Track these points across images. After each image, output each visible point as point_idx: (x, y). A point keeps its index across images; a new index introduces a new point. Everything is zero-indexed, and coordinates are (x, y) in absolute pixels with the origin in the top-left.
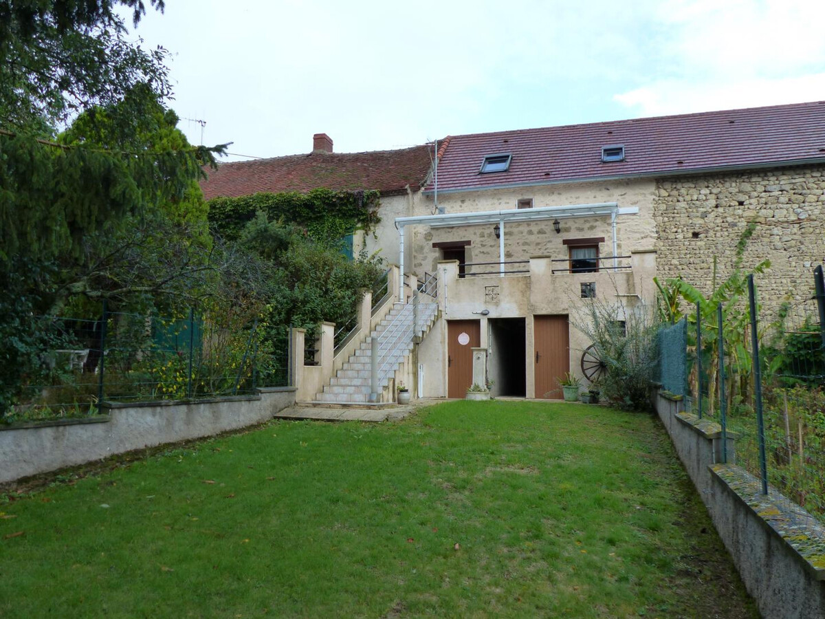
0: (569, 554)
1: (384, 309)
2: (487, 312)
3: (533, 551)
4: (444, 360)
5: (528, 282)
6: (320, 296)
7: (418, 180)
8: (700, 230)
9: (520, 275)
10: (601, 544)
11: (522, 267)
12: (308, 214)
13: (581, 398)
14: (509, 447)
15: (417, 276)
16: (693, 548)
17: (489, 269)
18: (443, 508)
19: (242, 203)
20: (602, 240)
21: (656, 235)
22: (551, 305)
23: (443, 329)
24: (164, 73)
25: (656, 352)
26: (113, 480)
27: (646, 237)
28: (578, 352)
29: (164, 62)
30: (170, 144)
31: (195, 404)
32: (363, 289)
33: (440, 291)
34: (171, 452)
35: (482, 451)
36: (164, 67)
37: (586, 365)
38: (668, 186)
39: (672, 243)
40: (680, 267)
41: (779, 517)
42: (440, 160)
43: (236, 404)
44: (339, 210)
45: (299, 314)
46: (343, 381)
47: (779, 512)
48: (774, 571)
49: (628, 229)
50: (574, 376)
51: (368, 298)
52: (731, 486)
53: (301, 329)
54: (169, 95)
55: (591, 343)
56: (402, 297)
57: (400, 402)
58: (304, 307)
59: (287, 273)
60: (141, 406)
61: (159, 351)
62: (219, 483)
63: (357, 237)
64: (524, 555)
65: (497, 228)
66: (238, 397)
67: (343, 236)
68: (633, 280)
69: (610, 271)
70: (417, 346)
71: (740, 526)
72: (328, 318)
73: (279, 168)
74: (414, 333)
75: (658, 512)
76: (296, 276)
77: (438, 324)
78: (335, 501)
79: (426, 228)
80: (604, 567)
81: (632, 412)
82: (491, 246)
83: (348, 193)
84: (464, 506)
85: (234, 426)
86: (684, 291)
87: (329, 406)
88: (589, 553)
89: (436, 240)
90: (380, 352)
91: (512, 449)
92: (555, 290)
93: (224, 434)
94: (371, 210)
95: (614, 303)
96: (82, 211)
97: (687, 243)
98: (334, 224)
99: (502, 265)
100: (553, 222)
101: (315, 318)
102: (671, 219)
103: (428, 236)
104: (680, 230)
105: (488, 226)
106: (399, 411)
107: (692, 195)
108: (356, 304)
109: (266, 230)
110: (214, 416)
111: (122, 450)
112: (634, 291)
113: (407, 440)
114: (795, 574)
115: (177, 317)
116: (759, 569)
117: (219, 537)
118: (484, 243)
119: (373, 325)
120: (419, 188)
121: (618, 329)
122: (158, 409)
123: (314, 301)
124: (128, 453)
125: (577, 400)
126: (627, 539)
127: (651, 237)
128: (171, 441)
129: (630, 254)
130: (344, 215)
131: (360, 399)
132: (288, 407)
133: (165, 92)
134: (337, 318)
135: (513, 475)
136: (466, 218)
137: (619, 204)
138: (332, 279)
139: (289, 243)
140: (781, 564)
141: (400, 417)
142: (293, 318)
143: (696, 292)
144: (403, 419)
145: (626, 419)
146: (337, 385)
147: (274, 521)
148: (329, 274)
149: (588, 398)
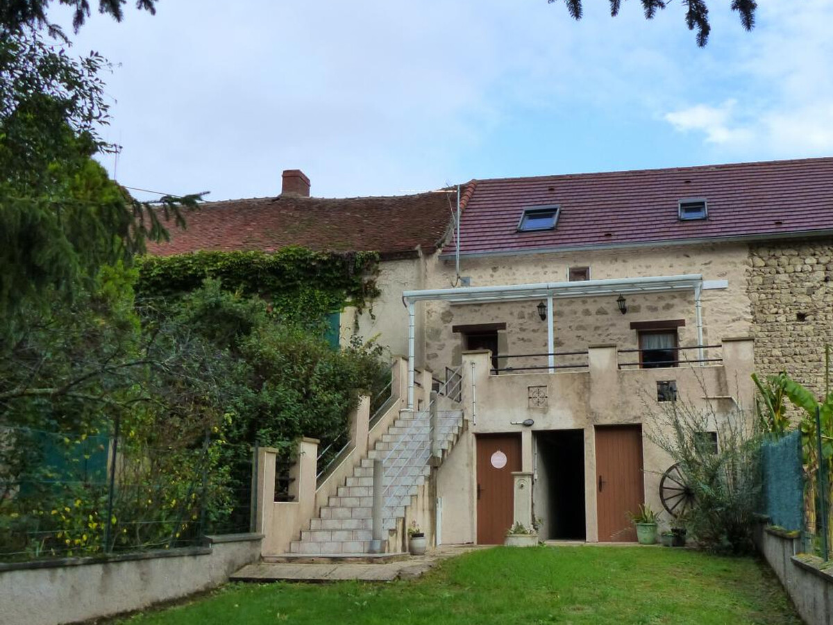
1: (386, 419)
2: (531, 423)
4: (472, 489)
5: (586, 382)
6: (299, 401)
7: (433, 239)
8: (806, 311)
9: (573, 371)
11: (576, 360)
12: (274, 282)
13: (661, 540)
14: (574, 610)
15: (431, 372)
17: (531, 362)
19: (176, 265)
20: (682, 323)
21: (751, 317)
22: (618, 412)
23: (469, 447)
24: (96, 88)
25: (760, 471)
27: (738, 319)
28: (655, 476)
29: (99, 74)
30: (84, 182)
31: (114, 562)
32: (359, 391)
33: (466, 393)
35: (540, 617)
36: (97, 79)
37: (667, 494)
38: (764, 253)
39: (772, 328)
40: (783, 359)
42: (463, 212)
43: (176, 561)
44: (320, 279)
45: (268, 427)
46: (330, 524)
49: (715, 309)
50: (651, 509)
51: (365, 403)
53: (271, 449)
54: (101, 119)
55: (673, 463)
56: (411, 401)
57: (413, 552)
58: (276, 416)
59: (249, 367)
60: (34, 567)
61: (58, 483)
63: (346, 316)
65: (542, 306)
66: (178, 550)
67: (327, 315)
68: (725, 377)
69: (693, 365)
70: (435, 471)
72: (310, 432)
73: (232, 216)
74: (431, 451)
76: (264, 371)
77: (464, 440)
79: (443, 305)
81: (731, 556)
82: (534, 331)
83: (333, 255)
85: (171, 594)
86: (790, 391)
87: (312, 561)
89: (458, 321)
90: (386, 481)
91: (580, 613)
92: (622, 391)
93: (158, 606)
94: (366, 279)
95: (702, 408)
97: (790, 328)
98: (312, 297)
99: (551, 357)
100: (617, 298)
101: (292, 432)
102: (770, 296)
103: (446, 316)
104: (781, 311)
105: (530, 303)
106: (414, 565)
107: (795, 266)
108: (349, 412)
109: (218, 305)
110: (142, 579)
112: (727, 391)
113: (431, 606)
115: (89, 434)
118: (524, 327)
119: (371, 442)
120: (434, 250)
121: (706, 442)
122: (60, 571)
123: (290, 409)
125: (655, 542)
127: (745, 319)
129: (720, 342)
130: (328, 285)
131: (355, 548)
132: (250, 563)
133: (96, 113)
134: (323, 432)
136: (501, 292)
137: (704, 277)
138: (316, 377)
139: (251, 324)
141: (417, 573)
142: (258, 433)
143: (805, 392)
144: (422, 576)
145: (725, 567)
146: (321, 530)
148: (311, 369)
149: (671, 539)
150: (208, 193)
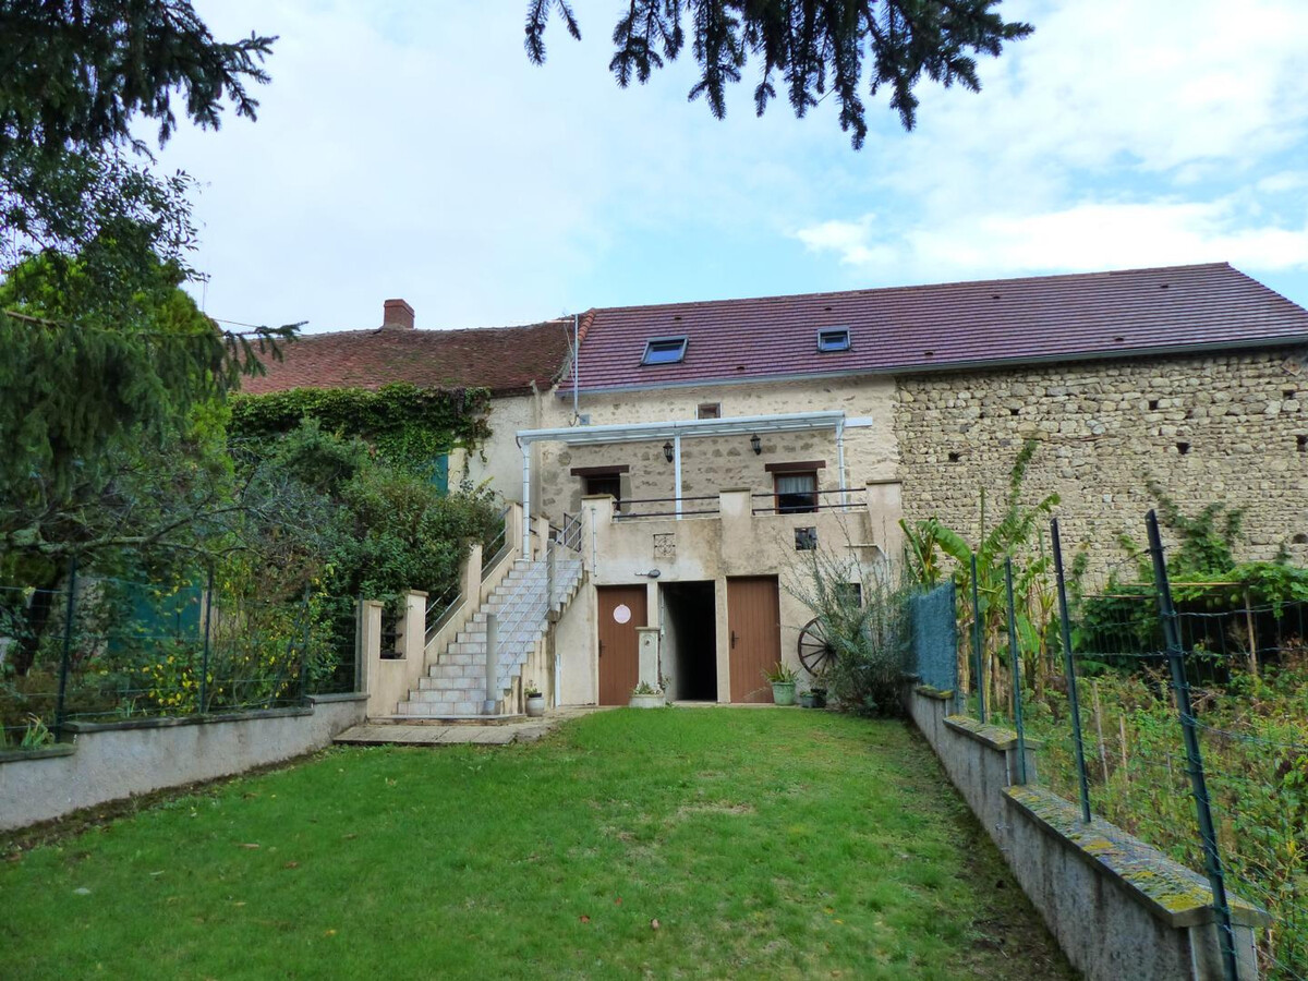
0: (819, 926)
1: (500, 570)
2: (656, 573)
3: (767, 924)
4: (593, 646)
5: (717, 529)
6: (405, 550)
7: (549, 374)
8: (959, 450)
9: (703, 517)
10: (860, 909)
11: (705, 505)
12: (377, 422)
13: (799, 700)
14: (706, 775)
15: (548, 518)
16: (989, 910)
17: (657, 508)
18: (625, 869)
19: (271, 403)
20: (822, 464)
21: (899, 458)
22: (752, 562)
23: (590, 600)
24: (183, 210)
25: (908, 627)
26: (85, 849)
27: (884, 460)
28: (793, 630)
29: (186, 195)
30: (171, 313)
31: (210, 723)
32: (469, 540)
33: (586, 542)
34: (174, 801)
35: (667, 783)
36: (184, 201)
37: (806, 651)
38: (913, 387)
39: (922, 469)
40: (934, 504)
41: (1111, 851)
42: (581, 345)
43: (276, 721)
44: (426, 417)
45: (373, 578)
46: (440, 683)
47: (1110, 844)
48: (1109, 926)
49: (859, 449)
50: (789, 667)
51: (477, 552)
52: (1040, 814)
53: (375, 602)
54: (189, 244)
55: (812, 617)
56: (527, 550)
57: (530, 713)
58: (381, 567)
59: (352, 514)
60: (126, 728)
61: (149, 639)
62: (267, 848)
63: (455, 458)
64: (754, 931)
65: (669, 447)
66: (278, 711)
67: (435, 458)
68: (870, 523)
69: (834, 509)
70: (553, 626)
71: (1055, 871)
72: (418, 584)
73: (330, 350)
74: (549, 605)
75: (934, 861)
76: (367, 518)
77: (584, 592)
78: (461, 866)
79: (561, 446)
80: (870, 942)
81: (876, 718)
82: (659, 473)
83: (440, 391)
84: (655, 865)
85: (271, 758)
86: (942, 538)
87: (421, 723)
88: (846, 923)
89: (576, 464)
90: (500, 637)
91: (712, 779)
92: (758, 540)
93: (257, 771)
94: (476, 418)
95: (845, 558)
96: (74, 422)
97: (942, 469)
98: (418, 437)
99: (679, 503)
100: (751, 437)
101: (398, 584)
102: (919, 434)
103: (564, 458)
104: (931, 451)
105: (654, 444)
106: (532, 728)
107: (947, 401)
108: (459, 562)
109: (317, 447)
110: (240, 742)
111: (92, 802)
112: (872, 539)
113: (550, 772)
114: (1140, 926)
115: (181, 586)
116: (1086, 929)
117: (285, 928)
118: (648, 469)
119: (484, 595)
120: (550, 386)
121: (849, 594)
122: (153, 732)
123: (396, 559)
124: (101, 807)
125: (793, 703)
126: (897, 901)
127: (891, 460)
128: (172, 784)
129: (864, 485)
130: (435, 424)
131: (468, 709)
132: (355, 725)
133: (183, 237)
134: (431, 583)
135: (719, 817)
136: (624, 432)
137: (846, 414)
138: (423, 524)
139: (353, 468)
140: (1120, 916)
141: (535, 735)
142: (362, 585)
143: (958, 539)
144: (540, 739)
145: (869, 730)
146: (431, 690)
147: (369, 901)
148: (418, 516)
149: (810, 699)
150: (307, 322)
